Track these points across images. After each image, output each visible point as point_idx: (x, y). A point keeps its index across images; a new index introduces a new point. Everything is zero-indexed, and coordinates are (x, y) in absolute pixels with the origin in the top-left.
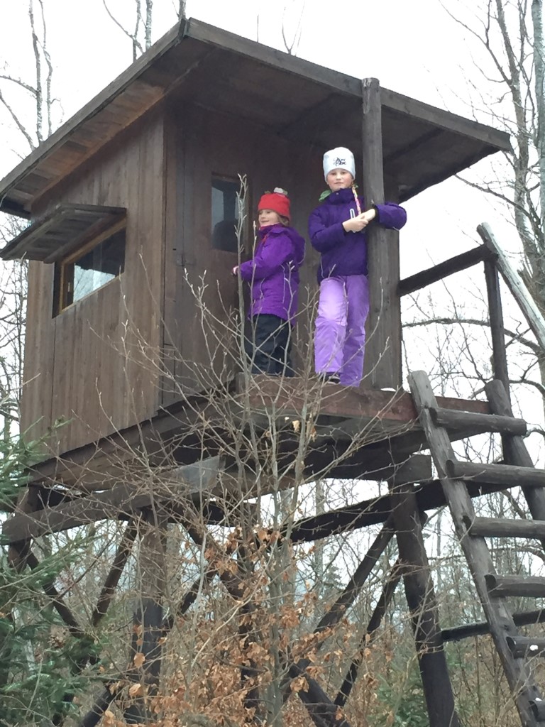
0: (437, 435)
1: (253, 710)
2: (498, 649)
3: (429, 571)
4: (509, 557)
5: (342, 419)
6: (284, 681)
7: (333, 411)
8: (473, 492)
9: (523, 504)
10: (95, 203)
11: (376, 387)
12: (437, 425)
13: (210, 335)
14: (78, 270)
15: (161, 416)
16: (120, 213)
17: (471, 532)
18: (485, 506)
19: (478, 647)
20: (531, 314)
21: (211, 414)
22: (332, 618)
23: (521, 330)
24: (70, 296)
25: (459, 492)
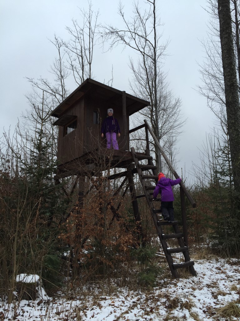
0: (136, 159)
1: (101, 211)
2: (147, 200)
3: (134, 185)
4: (149, 183)
5: (118, 156)
6: (107, 206)
7: (116, 155)
8: (143, 170)
9: (152, 173)
10: (71, 114)
11: (125, 150)
12: (136, 158)
13: (93, 140)
14: (68, 128)
15: (83, 156)
16: (76, 117)
17: (142, 178)
18: (144, 173)
19: (143, 199)
20: (153, 137)
21: (92, 154)
22: (116, 194)
23: (152, 141)
24: (66, 133)
25: (140, 170)
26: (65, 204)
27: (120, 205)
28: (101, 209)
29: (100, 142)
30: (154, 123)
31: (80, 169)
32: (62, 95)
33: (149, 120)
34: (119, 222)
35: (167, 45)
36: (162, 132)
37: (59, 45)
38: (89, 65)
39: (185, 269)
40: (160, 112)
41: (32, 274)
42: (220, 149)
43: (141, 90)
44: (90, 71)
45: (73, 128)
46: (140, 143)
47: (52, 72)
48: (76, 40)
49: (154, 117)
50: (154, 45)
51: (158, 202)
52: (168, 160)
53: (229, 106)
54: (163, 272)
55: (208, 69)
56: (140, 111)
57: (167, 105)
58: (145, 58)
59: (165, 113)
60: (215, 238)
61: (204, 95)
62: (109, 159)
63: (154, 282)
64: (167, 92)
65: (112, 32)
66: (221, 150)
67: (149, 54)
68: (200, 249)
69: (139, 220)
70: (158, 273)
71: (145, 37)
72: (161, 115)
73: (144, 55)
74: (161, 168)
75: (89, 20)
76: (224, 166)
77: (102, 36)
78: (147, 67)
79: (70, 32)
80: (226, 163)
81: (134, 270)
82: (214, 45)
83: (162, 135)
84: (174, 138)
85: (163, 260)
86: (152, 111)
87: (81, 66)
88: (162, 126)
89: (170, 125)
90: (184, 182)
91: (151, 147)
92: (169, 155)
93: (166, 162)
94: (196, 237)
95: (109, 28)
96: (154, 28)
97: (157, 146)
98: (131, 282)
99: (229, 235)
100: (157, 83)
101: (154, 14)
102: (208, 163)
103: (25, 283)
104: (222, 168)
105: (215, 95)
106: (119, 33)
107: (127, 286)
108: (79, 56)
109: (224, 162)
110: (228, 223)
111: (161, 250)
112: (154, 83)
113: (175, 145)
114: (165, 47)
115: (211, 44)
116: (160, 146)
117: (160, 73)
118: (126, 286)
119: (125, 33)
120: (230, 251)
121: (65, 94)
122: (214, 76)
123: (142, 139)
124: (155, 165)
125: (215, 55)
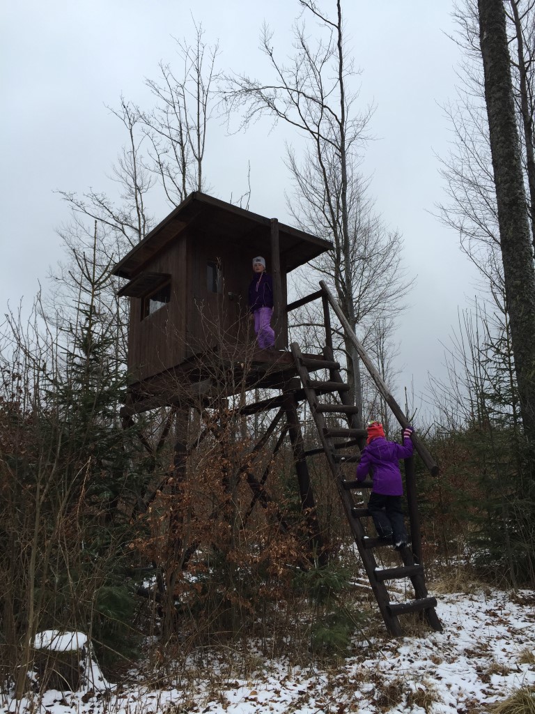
0: (303, 369)
1: (225, 487)
2: (328, 459)
3: (300, 426)
4: (333, 420)
5: (262, 363)
6: (238, 474)
7: (258, 359)
8: (318, 393)
9: (339, 399)
10: (158, 272)
12: (302, 365)
13: (205, 327)
14: (151, 301)
15: (185, 362)
16: (168, 277)
17: (317, 410)
18: (323, 399)
19: (320, 457)
20: (342, 319)
21: (204, 359)
22: (258, 447)
23: (338, 328)
24: (148, 312)
25: (312, 394)
26: (145, 473)
27: (267, 472)
28: (225, 481)
29: (222, 333)
30: (344, 288)
31: (177, 393)
32: (138, 228)
33: (332, 280)
34: (266, 510)
35: (369, 117)
36: (361, 307)
37: (132, 119)
38: (197, 162)
39: (415, 616)
40: (357, 263)
41: (71, 631)
42: (490, 343)
43: (314, 215)
44: (200, 175)
45: (162, 301)
46: (311, 333)
47: (117, 177)
48: (167, 107)
49: (343, 274)
50: (340, 117)
51: (354, 464)
52: (374, 370)
53: (508, 250)
54: (368, 622)
55: (459, 169)
56: (311, 262)
57: (370, 247)
58: (321, 147)
59: (366, 265)
60: (482, 544)
61: (453, 224)
62: (242, 370)
63: (347, 645)
64: (371, 220)
65: (248, 91)
66: (492, 346)
67: (330, 136)
68: (450, 568)
69: (312, 505)
70: (354, 625)
71: (320, 99)
72: (359, 271)
73: (318, 140)
74: (360, 387)
75: (195, 63)
76: (500, 381)
77: (225, 99)
78: (326, 165)
79: (155, 92)
80: (505, 375)
81: (302, 620)
82: (472, 115)
83: (361, 315)
84: (388, 321)
85: (367, 595)
86: (337, 261)
87: (181, 165)
88: (360, 295)
89: (379, 291)
90: (412, 419)
91: (337, 342)
92: (377, 359)
93: (369, 375)
94: (439, 542)
95: (240, 82)
96: (341, 79)
97: (349, 339)
98: (294, 647)
99: (513, 536)
100: (348, 201)
101: (340, 49)
102: (464, 377)
103: (54, 652)
104: (494, 386)
105: (478, 226)
106: (262, 91)
107: (287, 655)
108: (175, 143)
109: (500, 372)
110: (511, 509)
111: (361, 572)
112: (340, 199)
113: (389, 336)
114: (365, 120)
115: (466, 114)
116: (356, 339)
117: (354, 178)
118: (283, 657)
119: (275, 92)
120: (518, 574)
121: (144, 226)
122: (474, 184)
123: (316, 323)
124: (346, 382)
125: (475, 137)
